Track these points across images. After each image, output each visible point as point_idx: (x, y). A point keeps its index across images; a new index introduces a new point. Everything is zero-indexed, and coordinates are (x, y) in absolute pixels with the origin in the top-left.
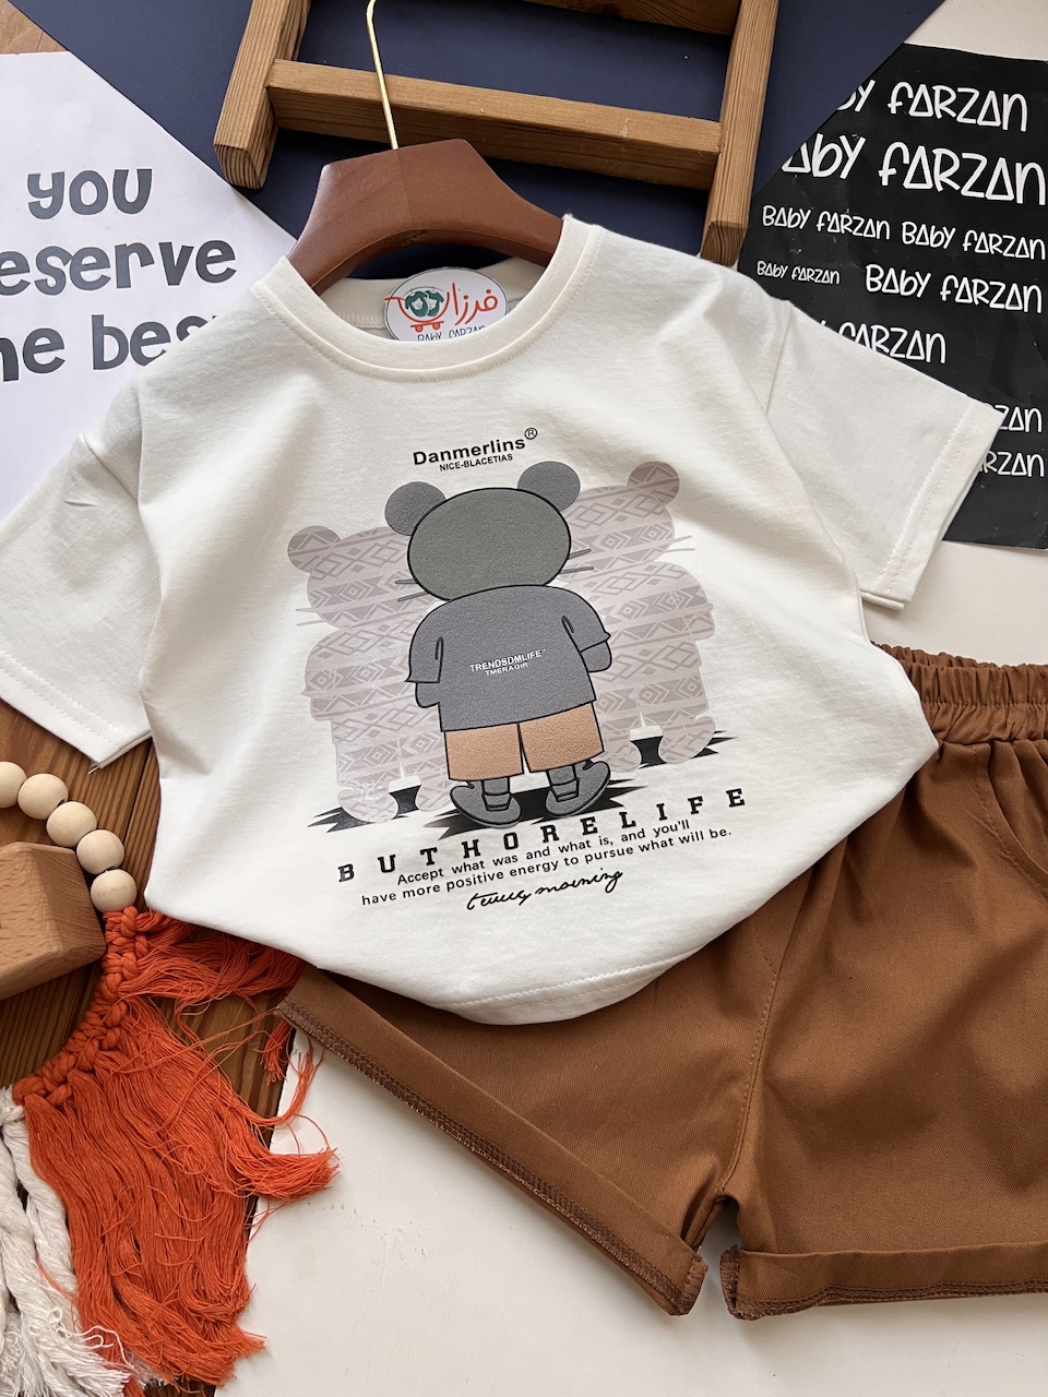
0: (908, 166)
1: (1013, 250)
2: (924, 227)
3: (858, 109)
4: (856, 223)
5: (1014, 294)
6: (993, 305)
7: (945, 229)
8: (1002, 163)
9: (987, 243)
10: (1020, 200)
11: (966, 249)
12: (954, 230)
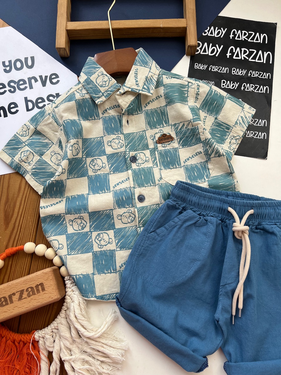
0: (235, 53)
1: (262, 76)
2: (238, 69)
3: (222, 37)
4: (220, 68)
5: (261, 88)
6: (255, 91)
7: (244, 70)
8: (260, 52)
9: (255, 74)
10: (265, 62)
11: (249, 76)
12: (246, 70)
